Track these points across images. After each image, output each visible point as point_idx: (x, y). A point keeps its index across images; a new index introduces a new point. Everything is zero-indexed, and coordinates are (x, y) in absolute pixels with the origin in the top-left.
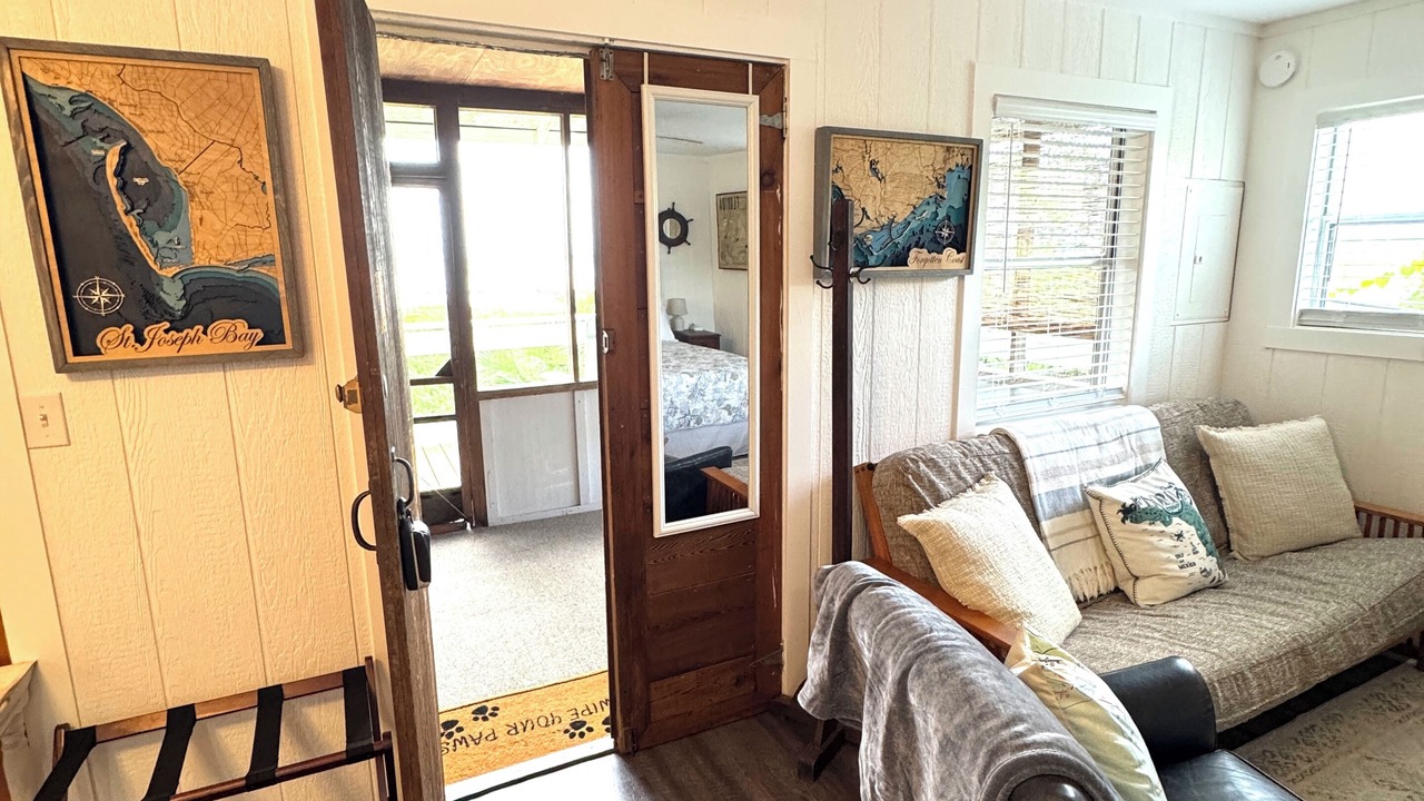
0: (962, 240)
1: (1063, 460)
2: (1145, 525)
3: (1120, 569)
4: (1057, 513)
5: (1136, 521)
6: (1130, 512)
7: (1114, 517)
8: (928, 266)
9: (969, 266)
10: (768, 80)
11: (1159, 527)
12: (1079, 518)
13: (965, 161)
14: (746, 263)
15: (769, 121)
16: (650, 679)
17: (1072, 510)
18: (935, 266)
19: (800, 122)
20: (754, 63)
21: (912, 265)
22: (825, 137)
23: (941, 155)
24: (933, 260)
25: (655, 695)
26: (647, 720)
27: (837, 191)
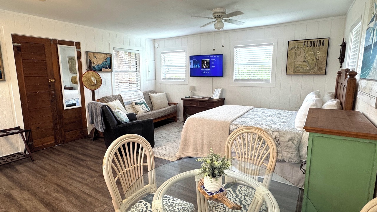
0: (110, 67)
1: (128, 98)
2: (138, 105)
3: (136, 111)
4: (127, 105)
5: (137, 104)
6: (136, 103)
7: (134, 104)
8: (105, 71)
9: (112, 71)
10: (78, 45)
11: (140, 105)
12: (130, 105)
13: (109, 57)
14: (76, 72)
15: (78, 50)
16: (65, 132)
17: (130, 104)
18: (106, 71)
19: (83, 50)
20: (75, 42)
21: (103, 71)
22: (87, 53)
23: (106, 55)
24: (106, 70)
25: (66, 135)
26: (65, 139)
27: (90, 60)
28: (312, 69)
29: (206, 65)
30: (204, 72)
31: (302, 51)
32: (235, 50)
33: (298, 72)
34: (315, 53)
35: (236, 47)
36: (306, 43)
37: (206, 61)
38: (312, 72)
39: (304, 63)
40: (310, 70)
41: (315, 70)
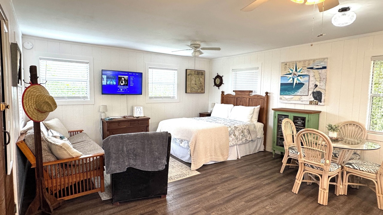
28: (199, 89)
29: (124, 82)
30: (121, 90)
31: (194, 77)
32: (150, 70)
33: (192, 91)
34: (200, 79)
35: (150, 68)
36: (195, 72)
37: (123, 77)
38: (199, 91)
39: (195, 85)
40: (198, 90)
41: (200, 90)
